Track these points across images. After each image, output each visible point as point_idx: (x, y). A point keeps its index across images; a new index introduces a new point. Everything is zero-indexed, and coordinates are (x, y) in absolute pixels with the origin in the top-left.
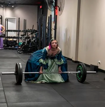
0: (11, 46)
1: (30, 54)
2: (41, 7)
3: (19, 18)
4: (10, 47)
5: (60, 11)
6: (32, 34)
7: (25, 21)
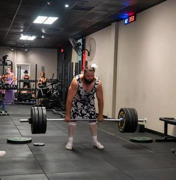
0: (25, 101)
1: (52, 111)
2: (62, 51)
3: (36, 65)
4: (23, 102)
5: (89, 55)
6: (52, 85)
7: (43, 69)
